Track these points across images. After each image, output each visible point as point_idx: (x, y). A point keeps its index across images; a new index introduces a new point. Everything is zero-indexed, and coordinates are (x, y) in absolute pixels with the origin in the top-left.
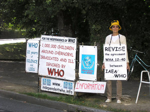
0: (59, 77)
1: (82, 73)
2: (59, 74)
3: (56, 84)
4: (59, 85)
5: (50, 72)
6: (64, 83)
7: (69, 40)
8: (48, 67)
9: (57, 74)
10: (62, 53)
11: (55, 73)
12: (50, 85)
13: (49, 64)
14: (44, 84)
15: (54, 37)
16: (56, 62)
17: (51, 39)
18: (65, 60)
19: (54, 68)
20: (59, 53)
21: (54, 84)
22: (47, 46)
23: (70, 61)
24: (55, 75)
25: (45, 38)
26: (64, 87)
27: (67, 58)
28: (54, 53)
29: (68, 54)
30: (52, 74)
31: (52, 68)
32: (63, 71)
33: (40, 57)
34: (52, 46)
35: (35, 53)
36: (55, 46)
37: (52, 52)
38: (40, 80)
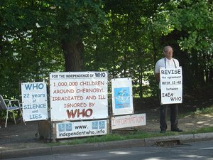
0: (85, 118)
1: (116, 108)
2: (84, 114)
3: (81, 127)
4: (85, 127)
5: (70, 114)
6: (93, 123)
7: (97, 75)
8: (67, 109)
9: (81, 116)
10: (88, 91)
11: (79, 113)
12: (71, 130)
13: (69, 105)
14: (60, 130)
15: (72, 73)
16: (80, 102)
17: (67, 76)
18: (93, 98)
19: (77, 108)
20: (83, 91)
21: (77, 128)
22: (61, 84)
23: (101, 98)
24: (78, 116)
25: (57, 76)
26: (93, 128)
27: (97, 94)
28: (75, 91)
29: (97, 90)
30: (74, 116)
31: (74, 109)
32: (91, 110)
33: (51, 99)
34: (71, 84)
35: (39, 95)
36: (75, 84)
37: (71, 91)
38: (54, 126)
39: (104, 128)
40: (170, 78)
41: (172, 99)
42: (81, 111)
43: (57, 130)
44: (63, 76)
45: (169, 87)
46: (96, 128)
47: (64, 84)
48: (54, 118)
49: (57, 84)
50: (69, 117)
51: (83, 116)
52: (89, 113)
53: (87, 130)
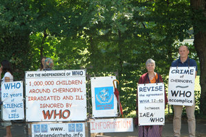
0: (62, 119)
1: (96, 109)
2: (61, 115)
3: (57, 129)
4: (61, 129)
5: (47, 115)
6: (69, 126)
7: (74, 73)
8: (43, 109)
9: (58, 117)
10: (65, 90)
11: (56, 115)
12: (46, 131)
13: (45, 106)
14: (35, 131)
15: (48, 72)
16: (57, 102)
17: (43, 75)
18: (70, 98)
19: (54, 109)
20: (60, 90)
21: (52, 129)
22: (37, 83)
23: (78, 98)
24: (55, 117)
25: (33, 75)
26: (70, 131)
27: (74, 94)
28: (51, 91)
29: (75, 90)
30: (49, 118)
31: (50, 110)
32: (69, 111)
33: (27, 99)
34: (47, 83)
35: (17, 95)
36: (51, 83)
37: (47, 91)
38: (29, 127)
39: (82, 131)
40: (149, 95)
41: (152, 120)
42: (58, 112)
43: (33, 131)
44: (39, 75)
45: (148, 105)
46: (74, 131)
47: (40, 83)
48: (29, 119)
49: (32, 84)
50: (45, 118)
51: (60, 118)
52: (66, 114)
53: (63, 132)
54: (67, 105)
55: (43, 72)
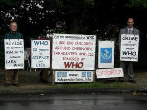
0: (77, 69)
3: (73, 75)
4: (76, 75)
5: (67, 65)
6: (83, 73)
7: (88, 38)
8: (64, 61)
9: (74, 67)
10: (81, 49)
11: (73, 65)
12: (66, 77)
13: (66, 59)
14: (58, 76)
15: (69, 35)
16: (74, 57)
17: (66, 37)
18: (85, 54)
19: (72, 61)
20: (77, 48)
21: (70, 75)
22: (61, 43)
23: (90, 54)
24: (73, 67)
25: (58, 36)
26: (82, 77)
27: (87, 52)
28: (71, 48)
29: (88, 49)
30: (69, 67)
31: (70, 62)
32: (82, 63)
33: (53, 53)
34: (69, 43)
35: (45, 50)
36: (72, 43)
37: (68, 48)
38: (54, 73)
39: (90, 77)
42: (75, 64)
43: (56, 76)
44: (63, 37)
46: (85, 77)
47: (63, 43)
48: (54, 67)
49: (58, 43)
50: (66, 67)
51: (76, 67)
52: (80, 65)
53: (78, 77)
54: (82, 59)
55: (66, 35)
